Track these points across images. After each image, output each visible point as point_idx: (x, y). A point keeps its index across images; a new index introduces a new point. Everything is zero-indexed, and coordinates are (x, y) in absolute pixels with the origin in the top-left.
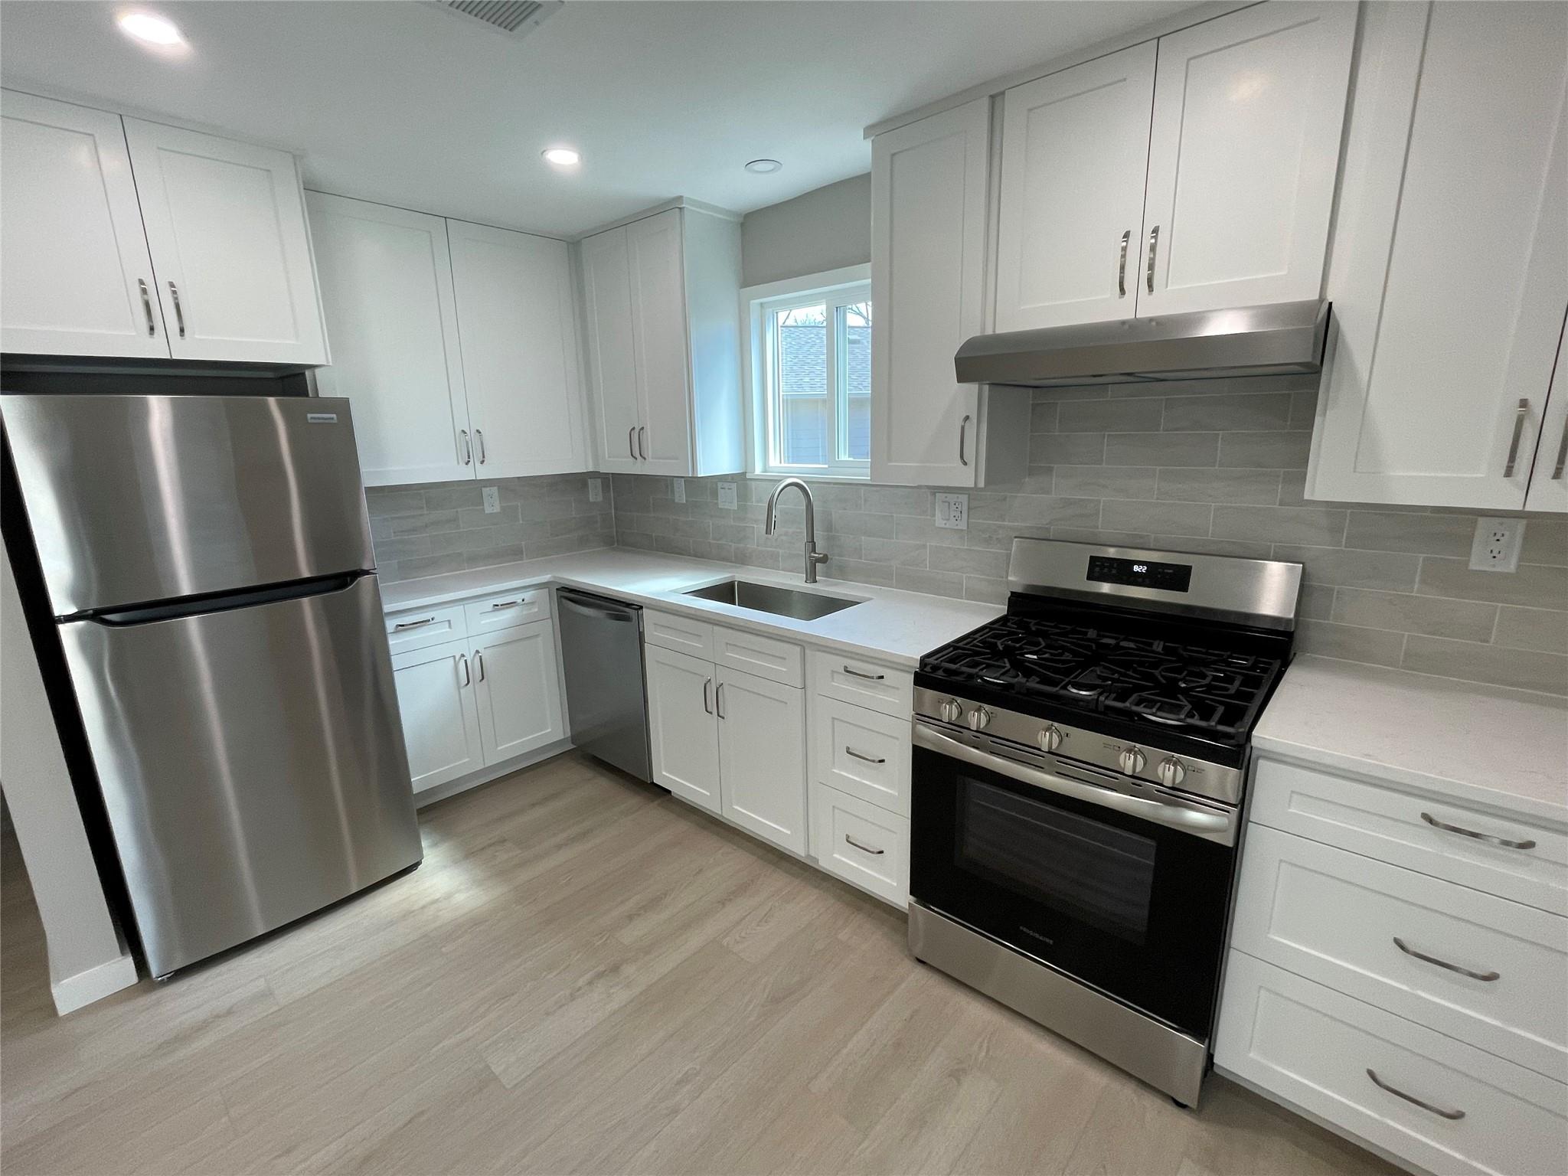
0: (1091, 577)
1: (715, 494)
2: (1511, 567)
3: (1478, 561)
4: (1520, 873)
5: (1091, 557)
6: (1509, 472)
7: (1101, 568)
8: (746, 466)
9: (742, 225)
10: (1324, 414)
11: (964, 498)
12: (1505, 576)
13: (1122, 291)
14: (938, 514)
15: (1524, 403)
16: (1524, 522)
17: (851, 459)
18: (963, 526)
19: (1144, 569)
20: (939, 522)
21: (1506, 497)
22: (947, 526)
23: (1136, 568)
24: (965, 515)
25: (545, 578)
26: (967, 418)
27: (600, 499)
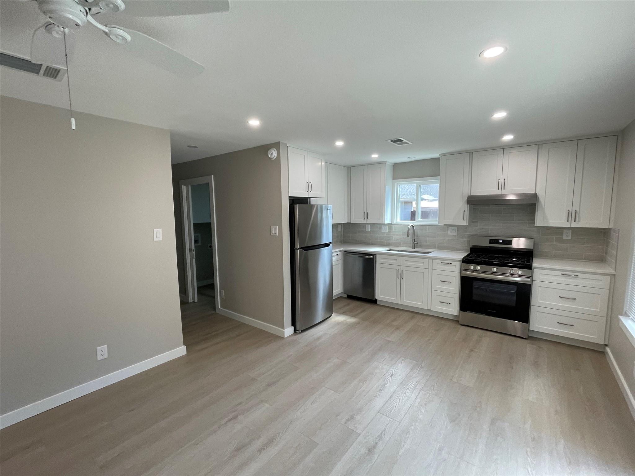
0: (490, 243)
1: (380, 228)
2: (570, 238)
3: (565, 237)
4: (576, 281)
5: (490, 239)
6: (568, 221)
7: (492, 241)
8: (392, 221)
9: (394, 166)
10: (537, 211)
11: (456, 228)
12: (570, 239)
13: (499, 189)
14: (449, 231)
15: (569, 210)
16: (571, 231)
17: (421, 220)
18: (456, 234)
19: (502, 241)
20: (449, 233)
21: (567, 225)
22: (452, 234)
23: (500, 241)
24: (456, 231)
25: (342, 249)
26: (464, 211)
27: (340, 230)
